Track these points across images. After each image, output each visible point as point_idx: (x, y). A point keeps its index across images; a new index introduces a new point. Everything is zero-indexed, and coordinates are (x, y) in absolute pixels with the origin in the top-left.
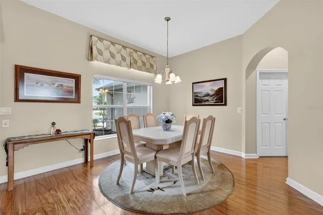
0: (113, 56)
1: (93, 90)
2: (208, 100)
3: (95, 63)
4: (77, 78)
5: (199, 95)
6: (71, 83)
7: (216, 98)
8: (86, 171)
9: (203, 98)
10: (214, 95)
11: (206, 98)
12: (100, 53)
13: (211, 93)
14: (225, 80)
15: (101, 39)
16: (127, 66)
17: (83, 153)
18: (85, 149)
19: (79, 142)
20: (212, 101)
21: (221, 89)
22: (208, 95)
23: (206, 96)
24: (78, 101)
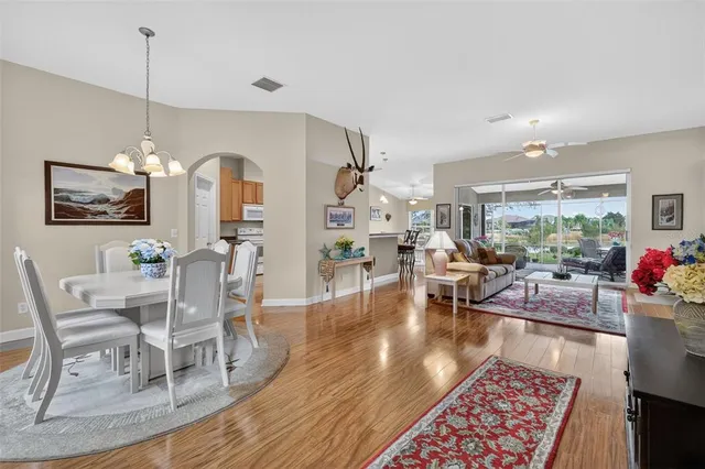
2: (105, 213)
5: (74, 198)
7: (126, 209)
9: (86, 207)
10: (121, 202)
11: (100, 208)
13: (116, 198)
20: (116, 216)
21: (139, 193)
22: (104, 200)
23: (100, 202)
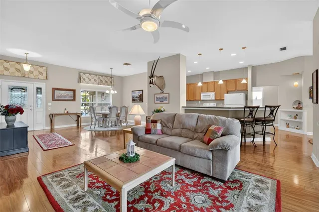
0: (90, 80)
1: (80, 94)
3: (82, 84)
4: (74, 91)
5: (134, 97)
6: (72, 93)
8: (78, 131)
9: (135, 99)
10: (139, 97)
12: (84, 79)
14: (143, 91)
15: (84, 74)
16: (97, 84)
17: (76, 122)
18: (78, 120)
19: (75, 118)
20: (138, 100)
21: (141, 95)
22: (137, 97)
24: (74, 100)
